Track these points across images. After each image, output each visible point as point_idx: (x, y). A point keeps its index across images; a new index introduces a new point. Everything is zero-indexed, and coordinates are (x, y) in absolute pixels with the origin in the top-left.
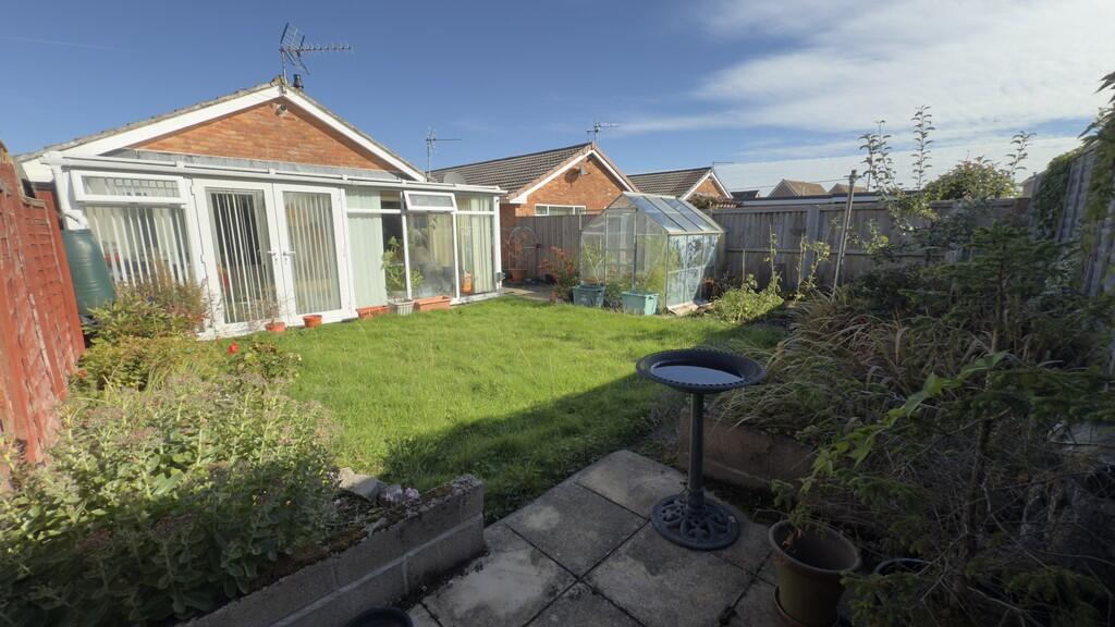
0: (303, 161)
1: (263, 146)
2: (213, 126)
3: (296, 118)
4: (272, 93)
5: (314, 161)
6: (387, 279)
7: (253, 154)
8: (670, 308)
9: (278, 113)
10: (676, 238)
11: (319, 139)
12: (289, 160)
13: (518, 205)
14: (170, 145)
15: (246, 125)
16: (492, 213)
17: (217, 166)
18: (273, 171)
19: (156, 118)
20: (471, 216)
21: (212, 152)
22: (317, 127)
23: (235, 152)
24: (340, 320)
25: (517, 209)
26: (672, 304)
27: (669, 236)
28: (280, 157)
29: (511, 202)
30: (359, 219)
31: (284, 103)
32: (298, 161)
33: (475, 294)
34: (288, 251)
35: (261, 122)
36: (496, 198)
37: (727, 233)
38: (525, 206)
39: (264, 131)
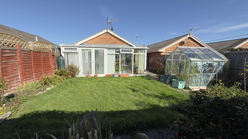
0: (110, 44)
1: (103, 41)
2: (96, 39)
3: (110, 35)
4: (105, 31)
5: (112, 44)
6: (115, 69)
7: (101, 43)
8: (190, 87)
9: (106, 35)
10: (196, 62)
11: (114, 39)
12: (108, 44)
13: (162, 52)
14: (89, 42)
15: (101, 38)
16: (144, 54)
17: (96, 46)
18: (107, 46)
19: (87, 38)
20: (138, 55)
21: (95, 43)
22: (114, 37)
23: (98, 43)
24: (103, 76)
25: (161, 53)
26: (192, 86)
27: (191, 61)
28: (106, 43)
29: (159, 51)
30: (110, 55)
31: (107, 33)
32: (109, 44)
33: (138, 74)
34: (94, 61)
35: (104, 37)
36: (146, 50)
37: (231, 61)
38: (164, 52)
39: (104, 39)
